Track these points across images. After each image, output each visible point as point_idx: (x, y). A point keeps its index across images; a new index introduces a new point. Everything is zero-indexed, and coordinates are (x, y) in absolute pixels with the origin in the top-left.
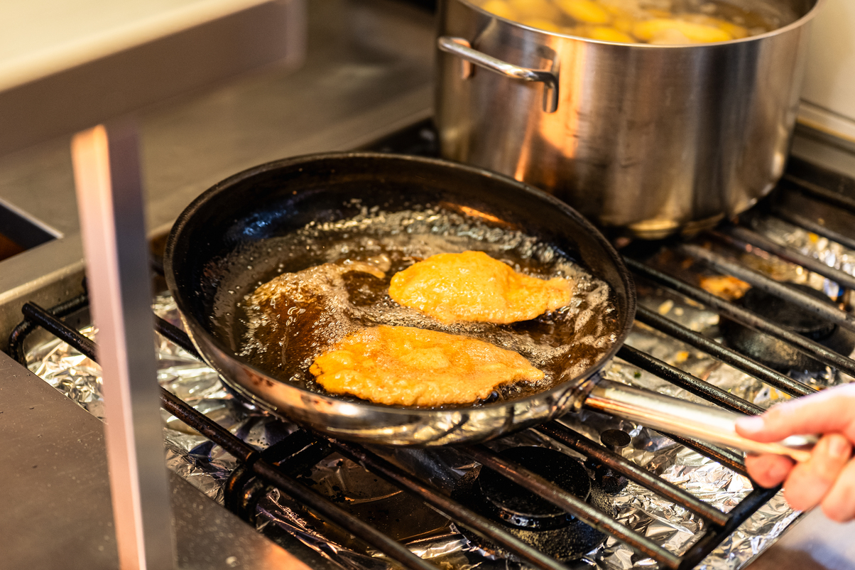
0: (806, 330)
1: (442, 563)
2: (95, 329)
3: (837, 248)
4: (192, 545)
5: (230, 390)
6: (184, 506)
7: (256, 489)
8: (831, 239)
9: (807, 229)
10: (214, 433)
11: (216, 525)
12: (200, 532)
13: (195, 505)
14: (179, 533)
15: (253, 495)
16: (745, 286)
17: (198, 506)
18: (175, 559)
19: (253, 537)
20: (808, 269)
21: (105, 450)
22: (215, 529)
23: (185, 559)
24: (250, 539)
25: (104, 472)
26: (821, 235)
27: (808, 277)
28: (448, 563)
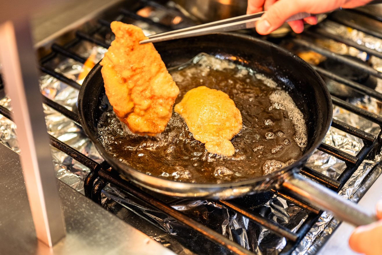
0: (356, 78)
1: (194, 212)
2: (8, 99)
3: (361, 34)
4: (72, 219)
5: (78, 127)
6: (66, 198)
7: (100, 184)
8: (359, 30)
9: (347, 26)
10: (76, 156)
11: (84, 208)
12: (75, 212)
13: (71, 197)
14: (65, 213)
15: (99, 187)
16: (319, 56)
17: (73, 198)
18: (65, 228)
19: (103, 213)
20: (348, 45)
21: (21, 169)
22: (83, 209)
23: (70, 228)
24: (102, 214)
25: (22, 182)
26: (354, 28)
27: (348, 50)
28: (198, 212)
